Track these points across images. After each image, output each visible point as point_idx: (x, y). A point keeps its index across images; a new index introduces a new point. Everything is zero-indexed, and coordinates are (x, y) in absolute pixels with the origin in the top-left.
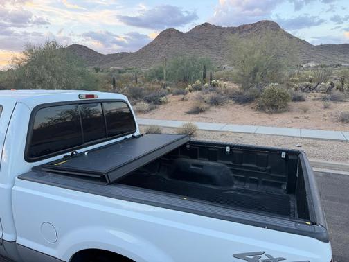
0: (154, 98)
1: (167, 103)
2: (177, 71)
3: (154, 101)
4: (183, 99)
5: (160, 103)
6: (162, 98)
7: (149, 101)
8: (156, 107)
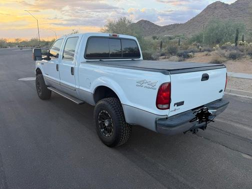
0: (184, 54)
1: (194, 57)
2: (212, 34)
3: (184, 55)
4: (207, 55)
5: (188, 57)
6: (190, 54)
7: (180, 55)
8: (184, 60)
